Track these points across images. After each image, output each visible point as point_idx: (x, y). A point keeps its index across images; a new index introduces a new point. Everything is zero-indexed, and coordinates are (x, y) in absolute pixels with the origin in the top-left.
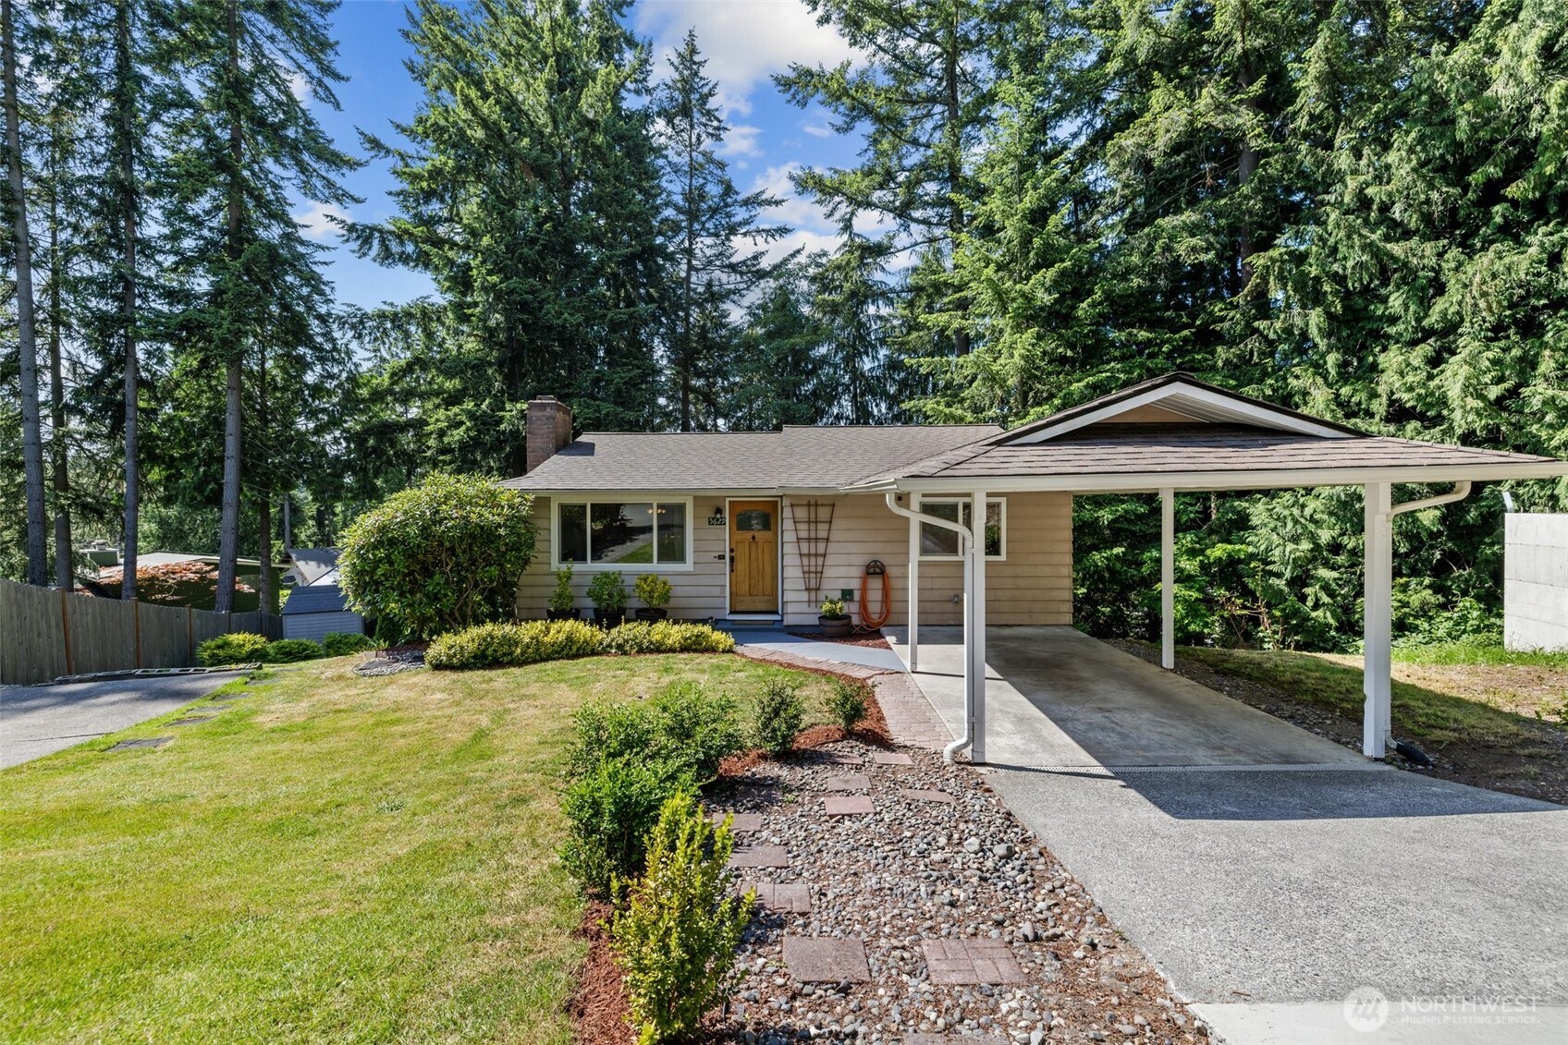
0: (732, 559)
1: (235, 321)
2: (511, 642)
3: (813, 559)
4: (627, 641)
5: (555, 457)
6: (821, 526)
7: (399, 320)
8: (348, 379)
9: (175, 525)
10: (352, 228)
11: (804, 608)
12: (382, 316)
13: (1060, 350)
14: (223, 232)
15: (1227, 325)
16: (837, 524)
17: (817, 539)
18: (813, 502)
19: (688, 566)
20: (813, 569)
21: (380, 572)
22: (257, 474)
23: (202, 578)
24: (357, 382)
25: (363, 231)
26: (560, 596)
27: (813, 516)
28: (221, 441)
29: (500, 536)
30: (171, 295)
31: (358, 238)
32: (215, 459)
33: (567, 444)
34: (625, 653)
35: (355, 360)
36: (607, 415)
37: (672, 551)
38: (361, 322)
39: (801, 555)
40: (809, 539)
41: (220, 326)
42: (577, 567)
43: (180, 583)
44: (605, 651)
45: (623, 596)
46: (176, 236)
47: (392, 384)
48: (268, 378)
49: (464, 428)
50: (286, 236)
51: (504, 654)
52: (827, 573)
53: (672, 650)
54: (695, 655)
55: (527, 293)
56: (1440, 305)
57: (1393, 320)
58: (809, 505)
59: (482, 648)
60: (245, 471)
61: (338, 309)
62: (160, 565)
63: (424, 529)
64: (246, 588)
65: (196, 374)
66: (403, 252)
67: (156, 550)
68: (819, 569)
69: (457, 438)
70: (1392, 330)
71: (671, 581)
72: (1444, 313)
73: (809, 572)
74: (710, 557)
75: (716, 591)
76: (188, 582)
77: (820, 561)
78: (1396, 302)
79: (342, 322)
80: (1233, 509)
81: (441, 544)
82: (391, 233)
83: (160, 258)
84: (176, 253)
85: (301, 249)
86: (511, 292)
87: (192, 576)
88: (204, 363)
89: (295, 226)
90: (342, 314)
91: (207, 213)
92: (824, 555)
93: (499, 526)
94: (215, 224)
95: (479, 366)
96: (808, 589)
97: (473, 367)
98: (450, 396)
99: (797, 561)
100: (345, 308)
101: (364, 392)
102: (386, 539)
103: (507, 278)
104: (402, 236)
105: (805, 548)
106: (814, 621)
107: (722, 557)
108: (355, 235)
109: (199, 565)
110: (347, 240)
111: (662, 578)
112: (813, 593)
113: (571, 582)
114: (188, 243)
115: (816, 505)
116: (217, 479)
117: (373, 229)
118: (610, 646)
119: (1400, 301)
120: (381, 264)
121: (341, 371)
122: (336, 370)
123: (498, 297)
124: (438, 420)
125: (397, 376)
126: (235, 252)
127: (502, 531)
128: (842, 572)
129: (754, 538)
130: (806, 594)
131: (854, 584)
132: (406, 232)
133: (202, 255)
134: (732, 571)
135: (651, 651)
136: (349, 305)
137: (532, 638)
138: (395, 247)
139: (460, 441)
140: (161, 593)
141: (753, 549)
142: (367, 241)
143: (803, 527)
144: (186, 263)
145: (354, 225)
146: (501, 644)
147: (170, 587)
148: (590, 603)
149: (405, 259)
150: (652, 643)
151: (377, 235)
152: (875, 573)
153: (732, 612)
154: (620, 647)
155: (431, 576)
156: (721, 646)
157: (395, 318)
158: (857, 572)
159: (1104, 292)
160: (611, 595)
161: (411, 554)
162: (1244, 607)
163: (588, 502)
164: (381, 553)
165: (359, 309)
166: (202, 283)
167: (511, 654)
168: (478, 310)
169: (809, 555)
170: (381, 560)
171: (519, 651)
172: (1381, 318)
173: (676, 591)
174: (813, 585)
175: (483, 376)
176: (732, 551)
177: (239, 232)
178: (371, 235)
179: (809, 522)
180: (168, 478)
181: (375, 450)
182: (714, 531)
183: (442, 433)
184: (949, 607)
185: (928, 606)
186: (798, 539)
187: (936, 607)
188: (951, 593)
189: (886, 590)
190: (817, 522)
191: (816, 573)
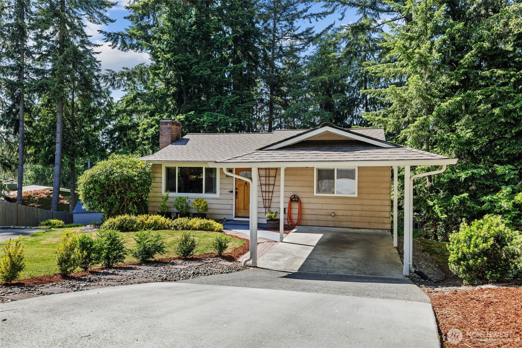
0: (236, 193)
1: (59, 83)
2: (134, 222)
3: (267, 194)
4: (178, 225)
5: (170, 145)
6: (271, 179)
7: (130, 75)
8: (107, 105)
9: (41, 172)
10: (109, 35)
12: (123, 74)
13: (452, 82)
14: (57, 42)
16: (279, 178)
17: (269, 184)
19: (217, 195)
20: (267, 198)
21: (91, 193)
22: (69, 150)
23: (48, 197)
24: (111, 107)
25: (114, 36)
26: (163, 206)
27: (267, 174)
28: (54, 135)
29: (136, 180)
30: (37, 72)
31: (112, 39)
32: (52, 143)
33: (178, 139)
34: (177, 229)
35: (111, 96)
36: (220, 120)
37: (211, 188)
38: (114, 78)
39: (262, 192)
40: (266, 184)
41: (54, 85)
42: (171, 194)
43: (40, 199)
44: (169, 228)
45: (188, 207)
46: (39, 46)
47: (127, 107)
48: (75, 105)
49: (154, 128)
50: (82, 41)
51: (130, 227)
52: (274, 200)
53: (195, 229)
54: (203, 232)
55: (185, 60)
58: (266, 169)
59: (122, 224)
60: (64, 149)
61: (103, 72)
62: (32, 190)
63: (107, 176)
64: (65, 202)
65: (46, 106)
66: (131, 44)
67: (33, 184)
68: (270, 198)
69: (151, 133)
71: (209, 201)
73: (266, 199)
74: (227, 191)
75: (229, 207)
76: (43, 198)
77: (271, 194)
79: (106, 78)
81: (114, 183)
82: (126, 35)
83: (34, 55)
84: (39, 54)
85: (88, 47)
86: (177, 61)
87: (44, 195)
88: (49, 101)
89: (86, 36)
90: (106, 74)
91: (51, 34)
92: (273, 192)
93: (135, 176)
94: (54, 39)
95: (163, 97)
96: (265, 207)
97: (160, 98)
98: (151, 112)
99: (260, 194)
100: (107, 72)
101: (114, 111)
102: (94, 181)
103: (175, 54)
104: (132, 36)
105: (264, 188)
106: (266, 222)
107: (232, 192)
108: (110, 38)
109: (47, 191)
110: (107, 41)
111: (204, 200)
112: (267, 209)
113: (168, 201)
114: (44, 48)
115: (269, 169)
116: (53, 152)
117: (118, 34)
118: (171, 226)
120: (122, 51)
121: (105, 101)
122: (102, 101)
123: (170, 65)
124: (143, 124)
125: (128, 103)
126: (61, 51)
127: (136, 178)
129: (246, 183)
130: (264, 209)
131: (286, 206)
132: (133, 34)
133: (49, 53)
134: (236, 198)
135: (186, 229)
136: (108, 70)
137: (141, 221)
138: (128, 42)
139: (152, 134)
140: (33, 203)
141: (246, 188)
142: (115, 41)
143: (264, 179)
144: (43, 57)
145: (110, 33)
146: (129, 223)
147: (36, 200)
148: (175, 210)
149: (132, 47)
150: (187, 226)
151: (120, 37)
152: (295, 201)
153: (236, 217)
154: (175, 227)
155: (110, 195)
156: (216, 229)
157: (128, 75)
158: (287, 200)
160: (182, 207)
161: (102, 186)
163: (177, 166)
164: (91, 186)
165: (113, 72)
166: (49, 66)
167: (133, 227)
168: (162, 70)
169: (266, 192)
170: (91, 189)
171: (135, 226)
173: (209, 206)
174: (267, 205)
175: (165, 103)
176: (236, 189)
177: (64, 41)
178: (118, 37)
179: (266, 177)
180: (35, 152)
181: (118, 138)
182: (228, 180)
183: (145, 130)
184: (330, 218)
185: (320, 217)
186: (261, 184)
187: (324, 218)
188: (331, 211)
189: (300, 209)
190: (269, 177)
191: (269, 200)
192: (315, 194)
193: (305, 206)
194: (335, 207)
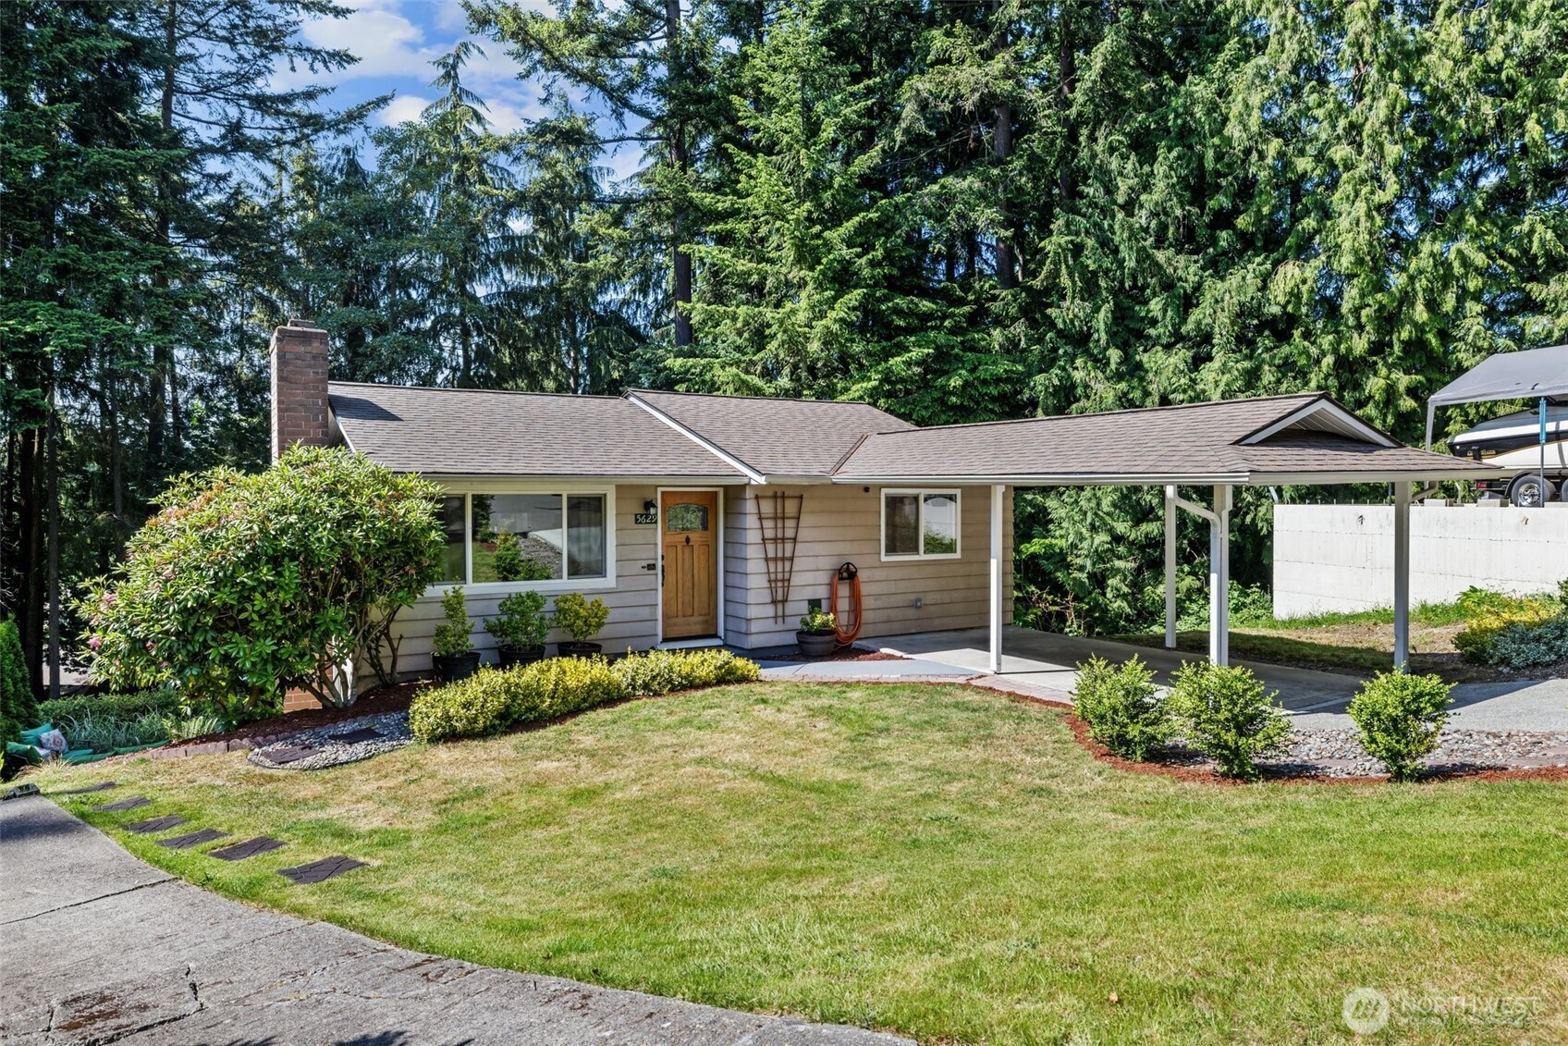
0: (665, 569)
3: (780, 564)
6: (788, 523)
11: (770, 625)
15: (999, 304)
16: (805, 520)
17: (784, 539)
18: (779, 494)
19: (609, 581)
20: (780, 576)
27: (779, 510)
34: (656, 694)
39: (767, 559)
40: (775, 540)
52: (796, 580)
56: (1195, 315)
57: (1154, 322)
58: (775, 497)
68: (787, 576)
70: (1152, 332)
72: (1199, 323)
73: (776, 581)
74: (637, 567)
75: (645, 613)
77: (788, 565)
78: (1155, 306)
80: (1030, 503)
92: (792, 559)
96: (774, 602)
99: (761, 567)
105: (771, 550)
106: (791, 639)
107: (652, 567)
111: (590, 599)
112: (780, 607)
115: (783, 497)
118: (630, 687)
119: (1160, 306)
128: (810, 579)
129: (688, 540)
130: (772, 607)
131: (822, 593)
134: (666, 584)
135: (684, 688)
141: (687, 554)
143: (769, 524)
152: (843, 578)
153: (664, 640)
156: (753, 675)
158: (823, 578)
159: (886, 249)
162: (1054, 603)
163: (469, 492)
169: (775, 559)
172: (1142, 319)
174: (779, 596)
176: (664, 558)
179: (775, 518)
182: (642, 532)
184: (911, 613)
185: (892, 613)
186: (763, 539)
187: (899, 614)
188: (913, 597)
189: (855, 598)
190: (783, 518)
191: (783, 581)
192: (884, 558)
193: (864, 589)
194: (920, 586)
